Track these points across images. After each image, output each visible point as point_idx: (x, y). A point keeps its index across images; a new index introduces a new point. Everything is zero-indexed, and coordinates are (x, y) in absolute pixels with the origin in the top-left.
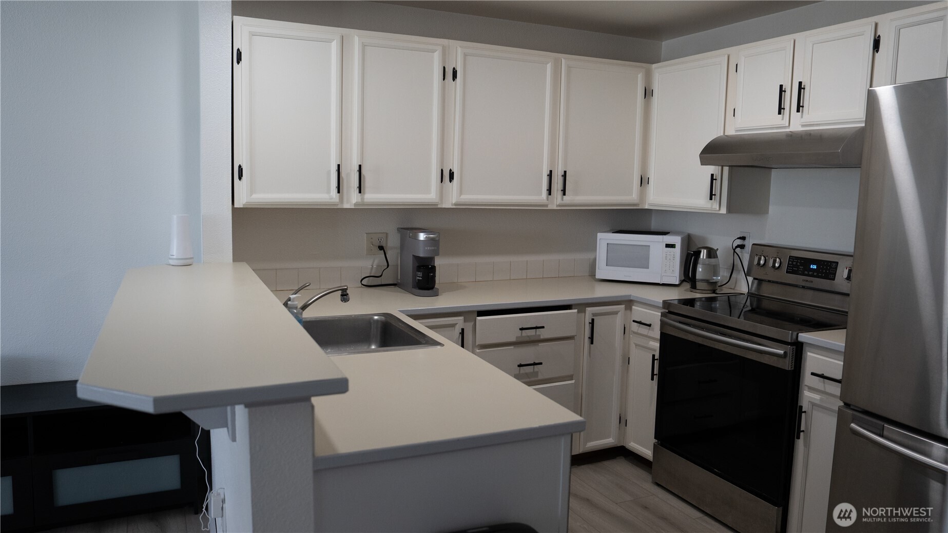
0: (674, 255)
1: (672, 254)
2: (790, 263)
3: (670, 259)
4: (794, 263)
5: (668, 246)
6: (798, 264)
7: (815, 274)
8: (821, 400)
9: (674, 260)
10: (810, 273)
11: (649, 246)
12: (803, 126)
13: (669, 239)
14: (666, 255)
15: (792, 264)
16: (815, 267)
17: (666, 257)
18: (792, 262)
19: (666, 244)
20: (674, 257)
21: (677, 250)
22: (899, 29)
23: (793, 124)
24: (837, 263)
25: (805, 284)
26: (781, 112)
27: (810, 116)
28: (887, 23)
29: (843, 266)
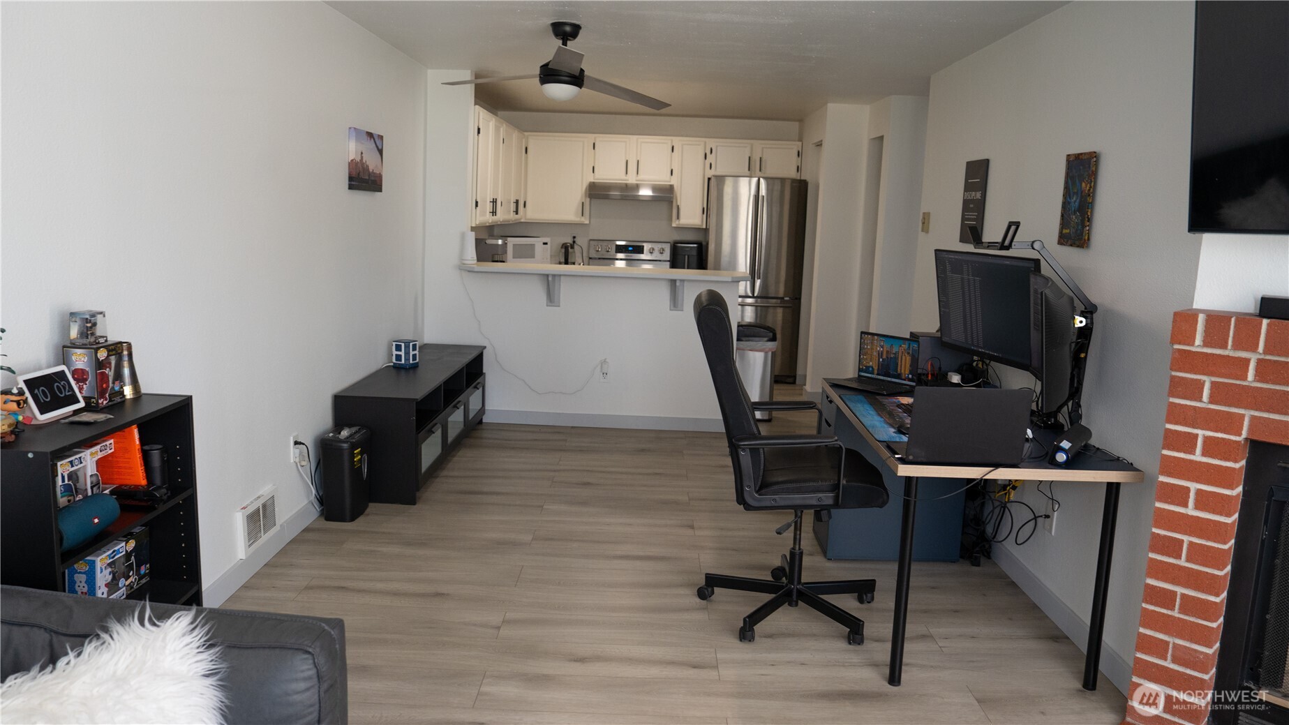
1: (547, 248)
2: (617, 248)
3: (545, 251)
11: (534, 245)
13: (545, 240)
14: (543, 249)
19: (543, 243)
20: (548, 250)
21: (549, 246)
22: (682, 145)
23: (631, 179)
24: (643, 246)
25: (623, 257)
26: (627, 173)
27: (641, 176)
28: (677, 141)
29: (647, 247)
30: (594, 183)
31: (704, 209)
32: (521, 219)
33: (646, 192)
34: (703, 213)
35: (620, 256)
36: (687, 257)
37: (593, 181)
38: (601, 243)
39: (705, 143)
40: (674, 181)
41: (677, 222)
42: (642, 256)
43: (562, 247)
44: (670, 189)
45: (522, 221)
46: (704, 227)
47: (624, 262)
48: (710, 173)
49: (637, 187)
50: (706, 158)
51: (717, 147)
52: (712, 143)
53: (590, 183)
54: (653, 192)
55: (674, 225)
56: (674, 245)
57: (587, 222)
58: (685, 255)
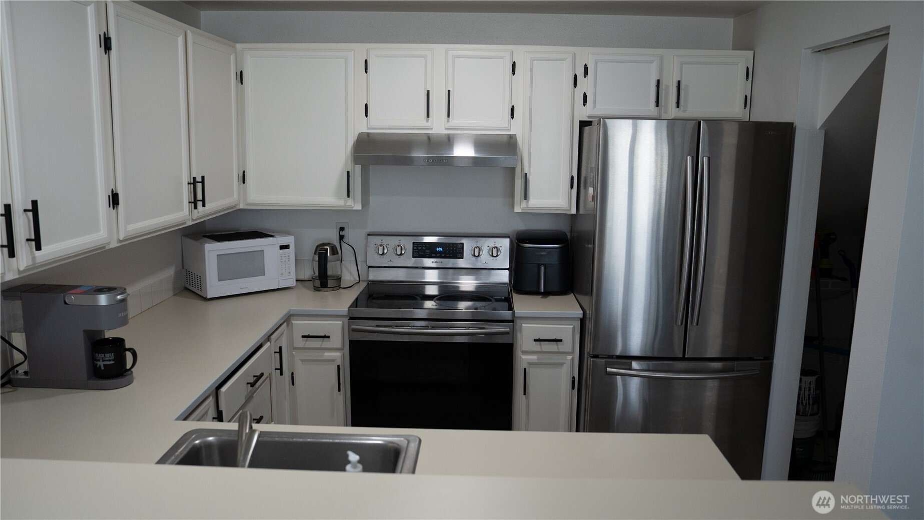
0: (288, 256)
1: (287, 255)
2: (415, 248)
3: (285, 261)
4: (419, 248)
5: (282, 247)
6: (424, 248)
7: (443, 255)
8: (538, 359)
9: (289, 261)
10: (438, 255)
11: (263, 251)
12: (446, 129)
13: (284, 240)
14: (281, 257)
15: (417, 249)
16: (441, 250)
17: (281, 259)
18: (417, 247)
19: (280, 246)
20: (289, 258)
21: (291, 251)
22: (532, 61)
23: (438, 126)
24: (463, 244)
25: (434, 265)
26: (428, 116)
27: (455, 121)
28: (522, 53)
29: (468, 245)
30: (368, 134)
31: (572, 178)
32: (238, 204)
33: (464, 150)
34: (572, 187)
35: (429, 262)
36: (543, 268)
37: (365, 130)
38: (386, 240)
39: (575, 55)
40: (516, 128)
41: (524, 204)
42: (461, 263)
43: (315, 253)
44: (510, 145)
45: (241, 207)
46: (574, 211)
47: (435, 272)
48: (584, 113)
49: (449, 141)
50: (575, 85)
51: (596, 62)
52: (587, 55)
53: (360, 135)
54: (476, 151)
55: (517, 209)
56: (518, 245)
57: (358, 207)
58: (539, 266)
